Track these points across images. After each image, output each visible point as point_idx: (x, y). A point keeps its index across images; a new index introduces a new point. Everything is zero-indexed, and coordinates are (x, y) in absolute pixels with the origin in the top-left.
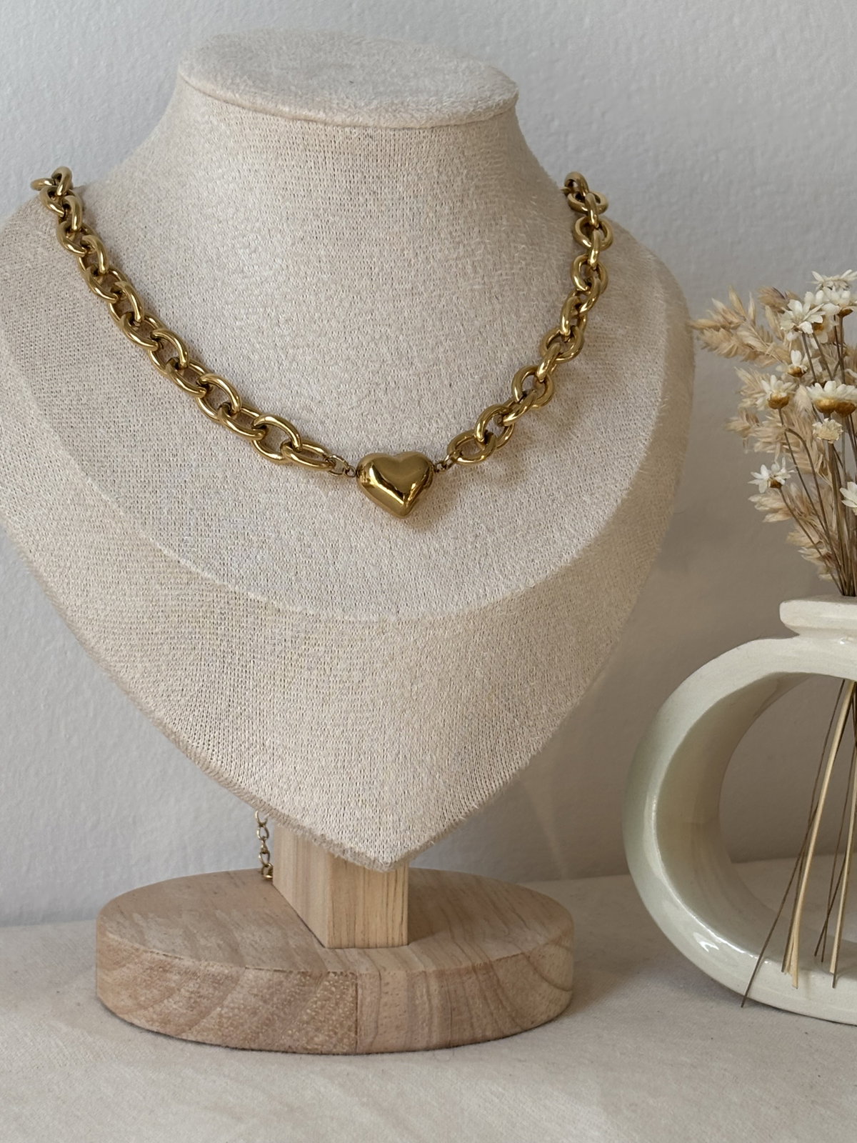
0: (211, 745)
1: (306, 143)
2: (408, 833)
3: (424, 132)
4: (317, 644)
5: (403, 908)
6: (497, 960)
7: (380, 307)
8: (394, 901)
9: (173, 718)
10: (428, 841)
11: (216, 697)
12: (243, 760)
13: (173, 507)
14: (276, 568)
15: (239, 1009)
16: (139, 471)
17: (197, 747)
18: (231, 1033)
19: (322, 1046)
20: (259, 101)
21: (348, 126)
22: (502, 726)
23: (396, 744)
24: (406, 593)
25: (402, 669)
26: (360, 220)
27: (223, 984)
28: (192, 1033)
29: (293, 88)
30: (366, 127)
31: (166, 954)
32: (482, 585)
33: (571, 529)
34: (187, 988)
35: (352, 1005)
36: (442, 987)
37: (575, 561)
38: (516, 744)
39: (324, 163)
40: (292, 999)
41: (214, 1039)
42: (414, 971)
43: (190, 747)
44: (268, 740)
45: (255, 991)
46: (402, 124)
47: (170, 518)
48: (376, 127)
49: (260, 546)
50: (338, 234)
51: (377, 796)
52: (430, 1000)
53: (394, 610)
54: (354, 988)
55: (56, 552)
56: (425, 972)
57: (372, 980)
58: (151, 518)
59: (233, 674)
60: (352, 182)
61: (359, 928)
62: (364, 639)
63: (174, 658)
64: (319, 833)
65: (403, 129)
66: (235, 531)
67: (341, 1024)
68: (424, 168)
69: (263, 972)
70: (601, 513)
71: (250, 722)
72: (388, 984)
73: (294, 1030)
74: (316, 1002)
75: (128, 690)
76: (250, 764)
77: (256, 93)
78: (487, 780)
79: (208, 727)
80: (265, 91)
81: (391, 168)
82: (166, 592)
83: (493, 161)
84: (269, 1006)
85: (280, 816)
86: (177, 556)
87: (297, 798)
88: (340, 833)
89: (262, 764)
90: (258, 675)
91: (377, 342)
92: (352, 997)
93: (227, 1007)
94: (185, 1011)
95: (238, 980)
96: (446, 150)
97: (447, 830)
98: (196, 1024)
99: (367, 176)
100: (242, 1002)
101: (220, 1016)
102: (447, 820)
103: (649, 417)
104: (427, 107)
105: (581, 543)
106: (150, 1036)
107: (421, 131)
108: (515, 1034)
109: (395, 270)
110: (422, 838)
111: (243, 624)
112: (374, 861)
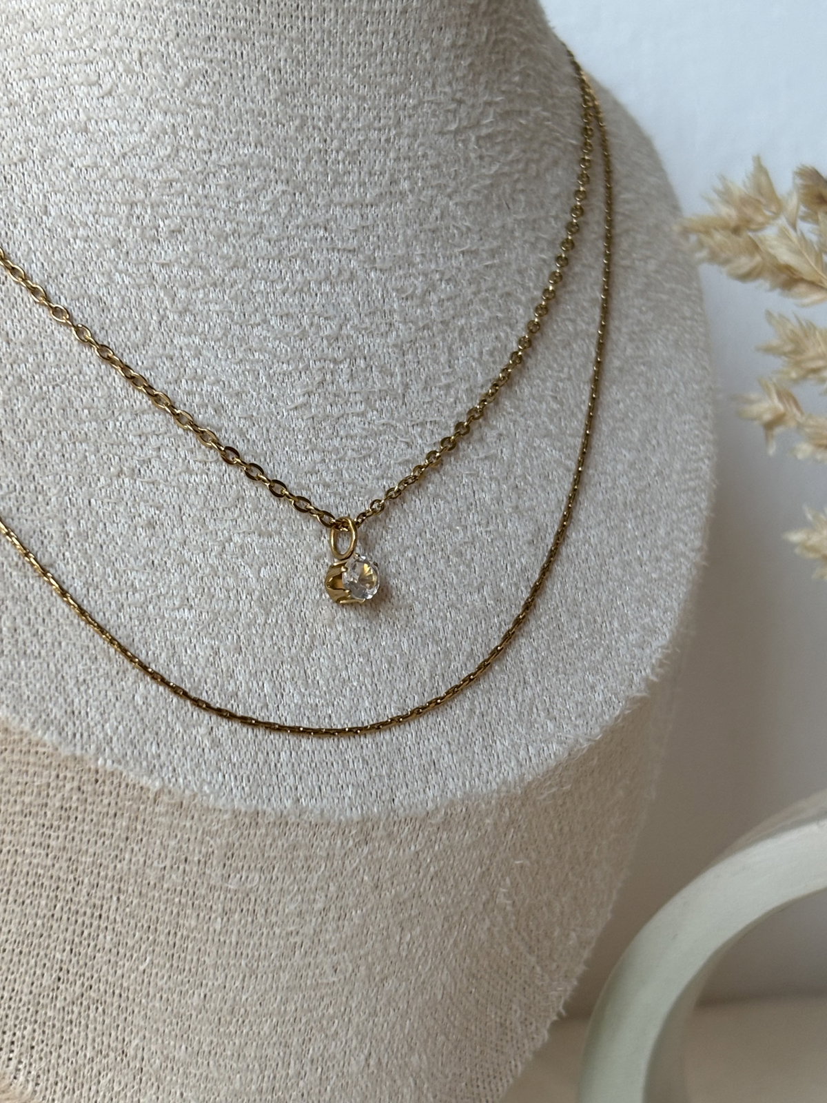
23: (366, 1040)
37: (652, 686)
59: (72, 920)
70: (674, 595)
90: (125, 922)
91: (334, 281)
103: (705, 416)
111: (105, 830)
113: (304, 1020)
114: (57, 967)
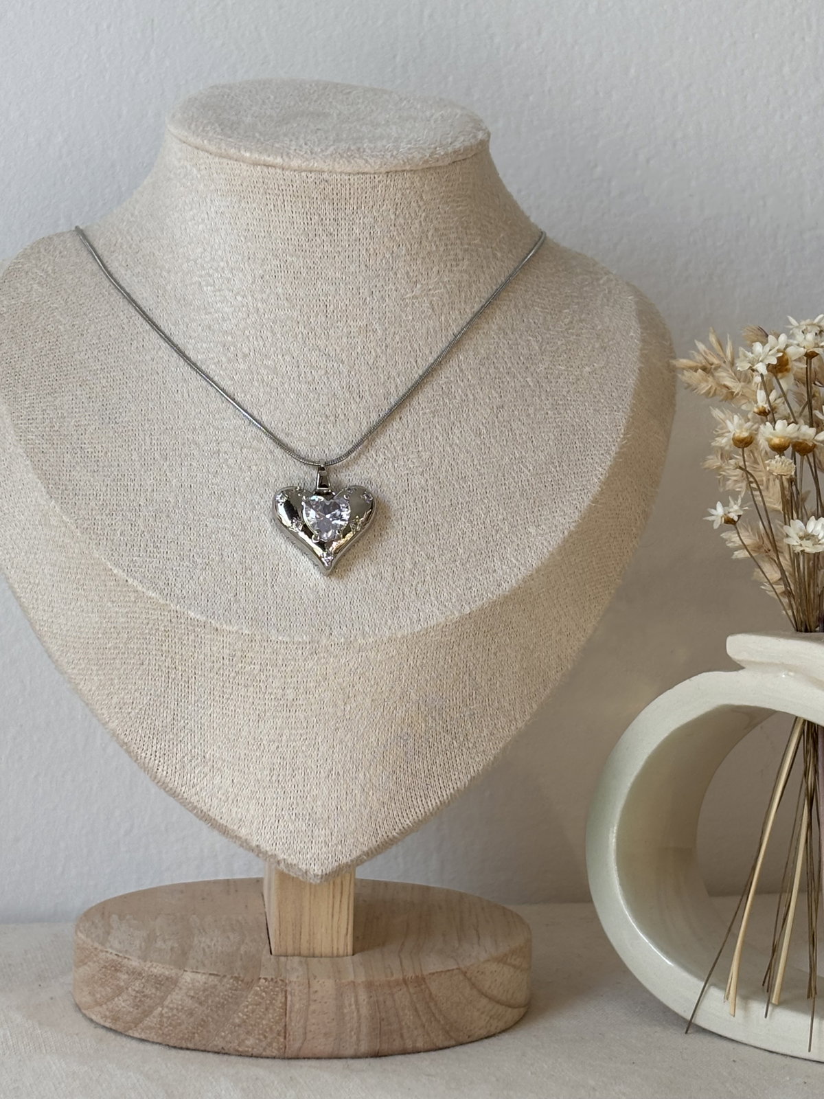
0: (158, 757)
1: (266, 187)
2: (340, 847)
3: (379, 177)
4: (253, 663)
5: (348, 919)
6: (430, 974)
7: (333, 343)
8: (340, 912)
9: (125, 729)
10: (360, 856)
11: (162, 711)
12: (186, 772)
13: (126, 529)
14: (217, 589)
15: (177, 1009)
16: (98, 495)
17: (145, 758)
18: (170, 1032)
19: (253, 1048)
20: (223, 146)
21: (305, 171)
22: (440, 747)
23: (329, 761)
24: (341, 616)
25: (335, 689)
26: (317, 260)
27: (165, 984)
28: (137, 1030)
29: (257, 135)
30: (321, 172)
31: (118, 954)
32: (417, 610)
33: (513, 559)
34: (133, 987)
35: (282, 1010)
36: (371, 997)
37: (514, 590)
38: (455, 765)
39: (283, 206)
40: (225, 1002)
41: (155, 1037)
42: (343, 981)
43: (139, 758)
44: (209, 753)
45: (192, 993)
46: (356, 169)
47: (122, 539)
48: (330, 172)
49: (204, 567)
50: (296, 272)
51: (310, 811)
52: (358, 1011)
53: (327, 632)
54: (284, 993)
55: (27, 570)
56: (354, 982)
57: (300, 987)
58: (105, 539)
59: (176, 688)
60: (310, 223)
61: (305, 937)
62: (297, 658)
63: (125, 673)
64: (254, 844)
65: (358, 174)
66: (182, 553)
67: (271, 1029)
68: (381, 211)
69: (199, 976)
70: (545, 544)
71: (193, 735)
72: (316, 992)
73: (227, 1032)
74: (247, 1007)
75: (87, 702)
76: (192, 775)
77: (222, 140)
78: (423, 798)
79: (155, 739)
80: (230, 137)
81: (347, 212)
82: (117, 609)
83: (455, 205)
84: (205, 1008)
85: (219, 826)
86: (125, 576)
87: (234, 810)
88: (274, 844)
89: (202, 776)
90: (199, 690)
91: (329, 376)
92: (281, 1003)
93: (167, 1007)
94: (132, 1010)
95: (177, 982)
96: (403, 194)
97: (381, 846)
98: (141, 1022)
99: (324, 219)
100: (180, 1003)
101: (161, 1015)
102: (380, 836)
103: (608, 452)
104: (382, 153)
105: (522, 573)
106: (101, 1032)
107: (376, 176)
108: (448, 1047)
109: (350, 308)
110: (354, 852)
111: (185, 642)
112: (306, 872)
113: (292, 746)
114: (172, 713)
